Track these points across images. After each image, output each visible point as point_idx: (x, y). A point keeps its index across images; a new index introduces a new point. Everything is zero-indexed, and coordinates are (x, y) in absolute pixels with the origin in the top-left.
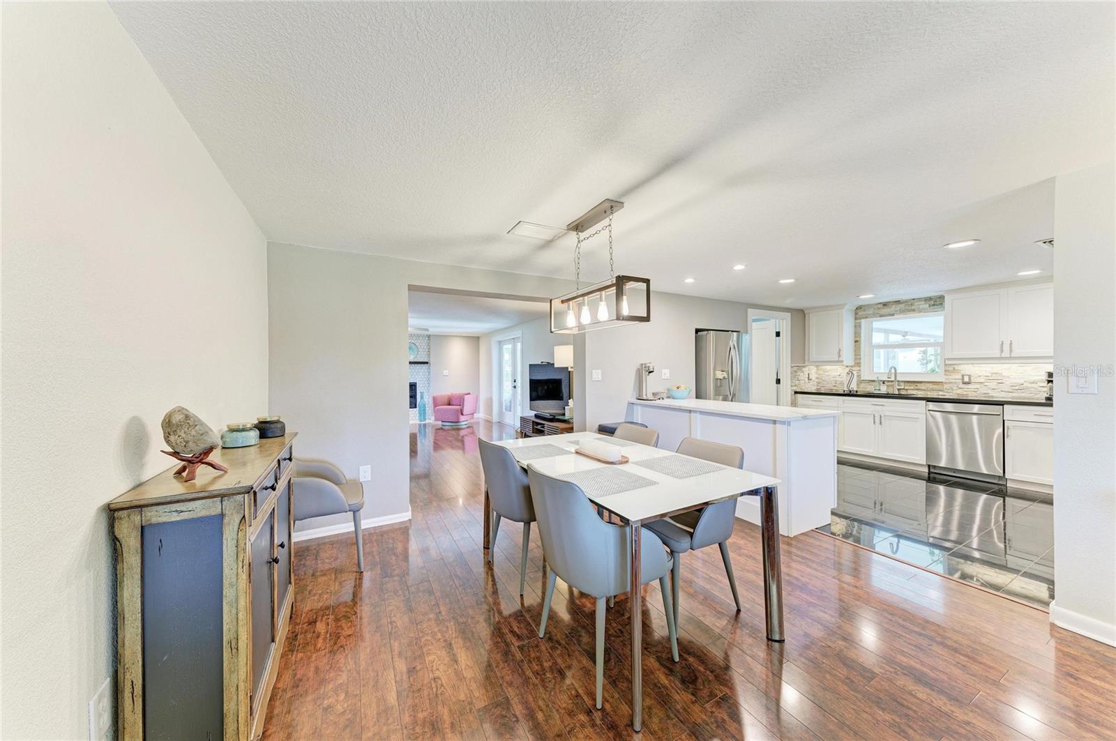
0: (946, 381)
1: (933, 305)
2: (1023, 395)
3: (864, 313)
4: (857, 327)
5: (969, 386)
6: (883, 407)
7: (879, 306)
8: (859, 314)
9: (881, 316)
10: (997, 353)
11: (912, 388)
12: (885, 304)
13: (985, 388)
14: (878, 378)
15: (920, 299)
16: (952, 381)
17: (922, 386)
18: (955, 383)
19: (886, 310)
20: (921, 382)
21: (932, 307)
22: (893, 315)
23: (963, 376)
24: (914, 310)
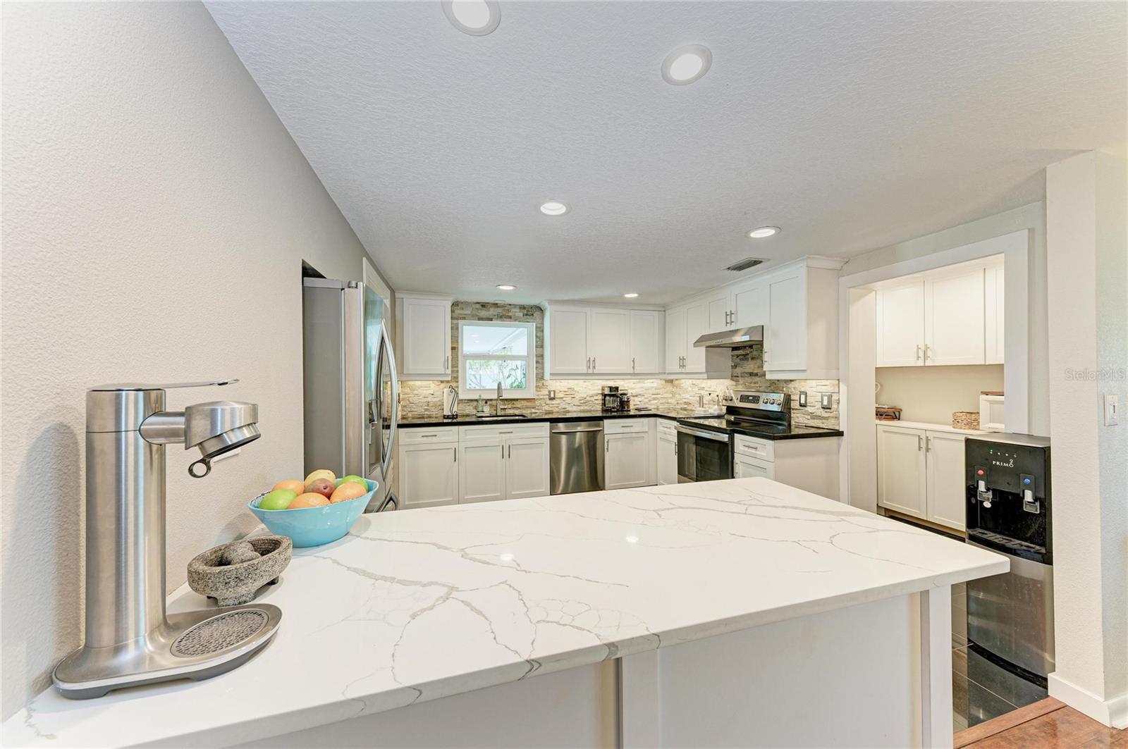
0: (537, 397)
1: (527, 315)
2: (586, 408)
3: (462, 312)
4: (455, 329)
5: (554, 402)
6: (511, 435)
7: (478, 306)
8: (456, 312)
9: (480, 319)
10: (583, 369)
11: (510, 406)
12: (484, 305)
13: (564, 403)
14: (480, 396)
15: (515, 306)
16: (542, 397)
17: (518, 404)
18: (544, 399)
19: (484, 313)
20: (517, 400)
21: (525, 317)
22: (491, 320)
23: (550, 392)
24: (510, 317)
